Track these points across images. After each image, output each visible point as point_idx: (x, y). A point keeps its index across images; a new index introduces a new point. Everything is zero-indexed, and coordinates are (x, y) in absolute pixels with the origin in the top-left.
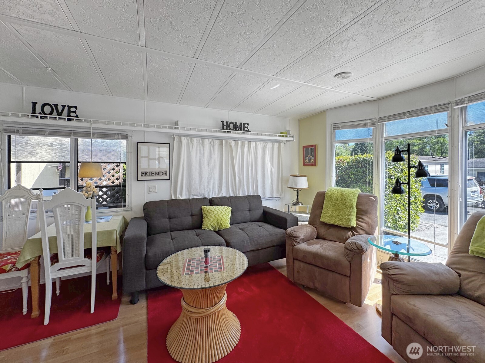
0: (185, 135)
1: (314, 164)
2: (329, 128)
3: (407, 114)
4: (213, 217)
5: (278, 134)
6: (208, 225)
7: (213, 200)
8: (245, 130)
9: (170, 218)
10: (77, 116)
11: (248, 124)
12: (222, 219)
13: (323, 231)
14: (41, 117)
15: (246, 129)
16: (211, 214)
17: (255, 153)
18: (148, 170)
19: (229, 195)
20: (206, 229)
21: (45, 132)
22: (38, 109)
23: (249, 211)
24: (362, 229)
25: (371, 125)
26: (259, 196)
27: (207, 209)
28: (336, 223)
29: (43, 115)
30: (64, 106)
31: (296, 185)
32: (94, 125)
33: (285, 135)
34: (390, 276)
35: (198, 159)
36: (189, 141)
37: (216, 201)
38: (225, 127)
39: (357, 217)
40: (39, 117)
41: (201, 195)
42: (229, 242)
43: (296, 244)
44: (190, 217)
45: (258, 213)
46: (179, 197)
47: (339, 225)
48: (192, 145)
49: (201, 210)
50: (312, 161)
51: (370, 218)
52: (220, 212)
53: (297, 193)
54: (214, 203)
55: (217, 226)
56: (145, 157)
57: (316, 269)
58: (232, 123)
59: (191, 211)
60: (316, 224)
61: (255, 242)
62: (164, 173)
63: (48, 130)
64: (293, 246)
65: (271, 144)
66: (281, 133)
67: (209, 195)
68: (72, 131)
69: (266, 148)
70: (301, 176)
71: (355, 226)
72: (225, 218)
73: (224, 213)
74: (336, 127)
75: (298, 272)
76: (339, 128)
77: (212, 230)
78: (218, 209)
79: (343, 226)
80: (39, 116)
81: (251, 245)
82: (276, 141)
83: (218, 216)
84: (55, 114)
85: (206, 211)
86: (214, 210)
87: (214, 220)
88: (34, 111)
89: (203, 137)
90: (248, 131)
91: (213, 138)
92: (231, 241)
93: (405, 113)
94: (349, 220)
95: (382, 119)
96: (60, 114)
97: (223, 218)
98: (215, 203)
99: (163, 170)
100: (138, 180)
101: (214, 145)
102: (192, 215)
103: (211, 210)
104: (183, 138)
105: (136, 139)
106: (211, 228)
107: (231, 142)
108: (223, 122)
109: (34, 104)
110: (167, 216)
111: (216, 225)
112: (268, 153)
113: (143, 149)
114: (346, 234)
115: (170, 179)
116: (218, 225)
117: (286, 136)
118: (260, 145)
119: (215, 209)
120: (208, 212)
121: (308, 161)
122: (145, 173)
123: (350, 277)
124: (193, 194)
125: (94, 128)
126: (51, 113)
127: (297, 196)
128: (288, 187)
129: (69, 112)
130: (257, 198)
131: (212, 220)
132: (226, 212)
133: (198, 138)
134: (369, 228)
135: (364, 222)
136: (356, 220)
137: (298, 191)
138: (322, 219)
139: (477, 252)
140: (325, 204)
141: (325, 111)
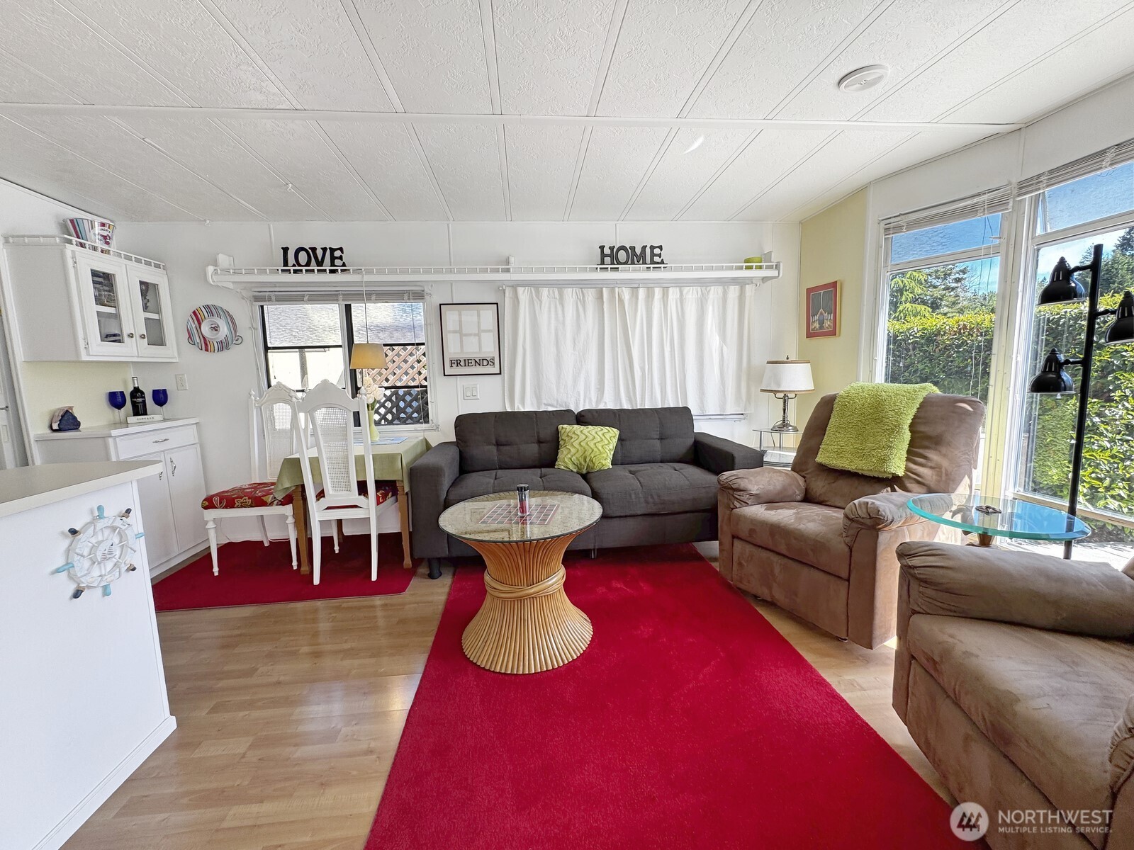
0: (525, 284)
2: (872, 233)
3: (1110, 155)
4: (577, 446)
5: (735, 264)
6: (566, 460)
7: (582, 414)
8: (653, 262)
9: (498, 444)
10: (344, 265)
11: (661, 248)
12: (593, 451)
13: (820, 486)
14: (295, 272)
15: (657, 259)
16: (573, 440)
17: (680, 314)
18: (462, 356)
19: (621, 406)
20: (562, 467)
21: (303, 296)
22: (291, 260)
23: (661, 439)
24: (918, 482)
25: (995, 206)
27: (568, 430)
29: (297, 268)
30: (324, 250)
32: (367, 278)
33: (754, 264)
34: (912, 571)
35: (553, 332)
36: (534, 296)
37: (589, 417)
38: (607, 260)
39: (908, 452)
40: (292, 271)
41: (561, 406)
42: (599, 491)
43: (737, 504)
44: (536, 445)
45: (682, 445)
46: (519, 407)
47: (860, 472)
48: (539, 302)
49: (557, 432)
50: (827, 324)
52: (591, 437)
53: (785, 402)
54: (584, 421)
55: (583, 463)
56: (455, 332)
57: (775, 558)
58: (623, 248)
59: (538, 436)
60: (807, 470)
61: (656, 497)
62: (490, 362)
63: (306, 292)
64: (733, 509)
65: (720, 289)
66: (747, 261)
67: (577, 405)
68: (340, 292)
69: (707, 300)
70: (795, 361)
71: (901, 473)
72: (600, 448)
73: (599, 440)
74: (891, 227)
75: (740, 564)
76: (900, 227)
77: (575, 470)
78: (589, 432)
79: (871, 474)
80: (292, 269)
81: (647, 502)
82: (735, 281)
83: (587, 443)
84: (314, 266)
85: (566, 434)
86: (579, 433)
87: (578, 451)
88: (286, 264)
89: (560, 285)
90: (662, 262)
91: (582, 285)
92: (603, 491)
94: (884, 460)
95: (1030, 184)
96: (320, 263)
97: (595, 449)
98: (587, 421)
99: (488, 356)
100: (445, 375)
101: (584, 301)
102: (539, 442)
103: (574, 433)
104: (520, 290)
105: (437, 299)
106: (571, 467)
107: (622, 291)
108: (602, 248)
109: (285, 250)
110: (494, 443)
111: (582, 460)
112: (713, 310)
113: (451, 316)
115: (500, 374)
116: (585, 462)
117: (760, 267)
118: (691, 294)
119: (581, 432)
120: (568, 436)
121: (818, 326)
122: (456, 362)
123: (848, 580)
124: (546, 402)
125: (368, 284)
126: (308, 264)
127: (784, 410)
128: (762, 390)
129: (333, 258)
130: (683, 414)
131: (573, 450)
132: (603, 438)
133: (551, 290)
134: (939, 481)
135: (930, 464)
136: (908, 459)
137: (786, 399)
138: (820, 458)
140: (832, 422)
141: (864, 189)
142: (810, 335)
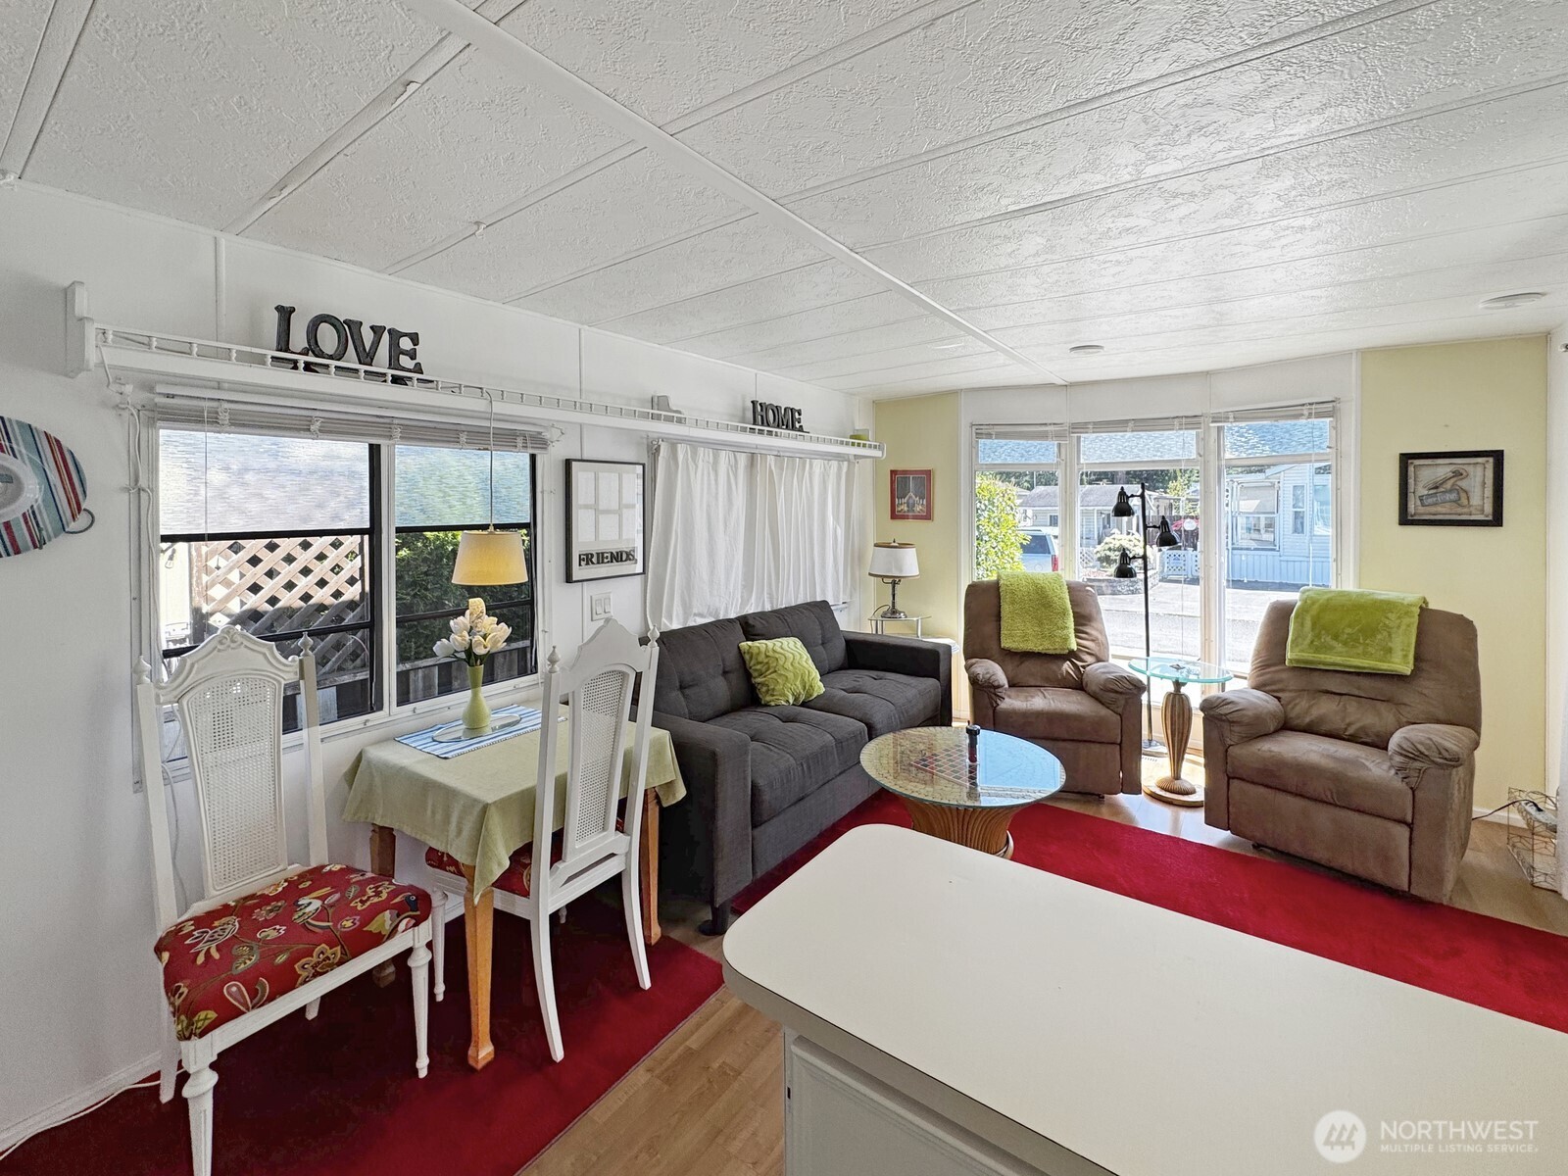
1: (927, 516)
2: (965, 433)
3: (1131, 424)
5: (839, 439)
7: (751, 623)
8: (793, 428)
9: (683, 687)
10: (418, 369)
11: (799, 412)
14: (308, 367)
15: (797, 425)
17: (810, 490)
18: (594, 549)
20: (784, 703)
21: (310, 420)
22: (299, 339)
23: (823, 644)
24: (1089, 654)
25: (1058, 436)
26: (825, 602)
27: (763, 649)
28: (1039, 648)
29: (311, 359)
30: (378, 331)
31: (901, 571)
33: (862, 442)
35: (705, 506)
36: (690, 459)
37: (758, 625)
38: (758, 419)
39: (1076, 630)
40: (301, 365)
41: (711, 614)
42: (871, 722)
43: (999, 702)
44: (721, 678)
47: (1043, 652)
48: (694, 466)
49: (741, 653)
50: (918, 508)
51: (1097, 630)
53: (894, 587)
54: (754, 633)
58: (770, 405)
62: (631, 556)
63: (318, 414)
64: (995, 707)
65: (838, 464)
66: (852, 437)
68: (396, 422)
69: (828, 476)
70: (902, 546)
71: (1074, 647)
74: (981, 431)
76: (989, 436)
77: (794, 703)
79: (1054, 652)
80: (302, 359)
81: (901, 722)
82: (840, 457)
84: (351, 360)
85: (763, 656)
88: (284, 344)
89: (715, 447)
90: (801, 429)
91: (735, 448)
93: (1127, 421)
94: (1066, 639)
95: (1079, 427)
96: (366, 357)
98: (757, 633)
100: (568, 582)
101: (736, 469)
102: (725, 673)
103: (774, 651)
107: (772, 462)
108: (754, 403)
109: (286, 314)
110: (678, 684)
112: (831, 489)
113: (584, 481)
114: (1061, 669)
115: (643, 573)
118: (818, 469)
120: (767, 656)
121: (906, 509)
122: (587, 559)
124: (696, 612)
126: (339, 355)
127: (894, 596)
128: (871, 575)
129: (395, 352)
130: (824, 607)
133: (706, 450)
134: (1100, 650)
135: (1090, 638)
136: (1076, 637)
137: (894, 584)
138: (1006, 643)
139: (1298, 661)
140: (1006, 609)
141: (954, 393)
142: (894, 516)
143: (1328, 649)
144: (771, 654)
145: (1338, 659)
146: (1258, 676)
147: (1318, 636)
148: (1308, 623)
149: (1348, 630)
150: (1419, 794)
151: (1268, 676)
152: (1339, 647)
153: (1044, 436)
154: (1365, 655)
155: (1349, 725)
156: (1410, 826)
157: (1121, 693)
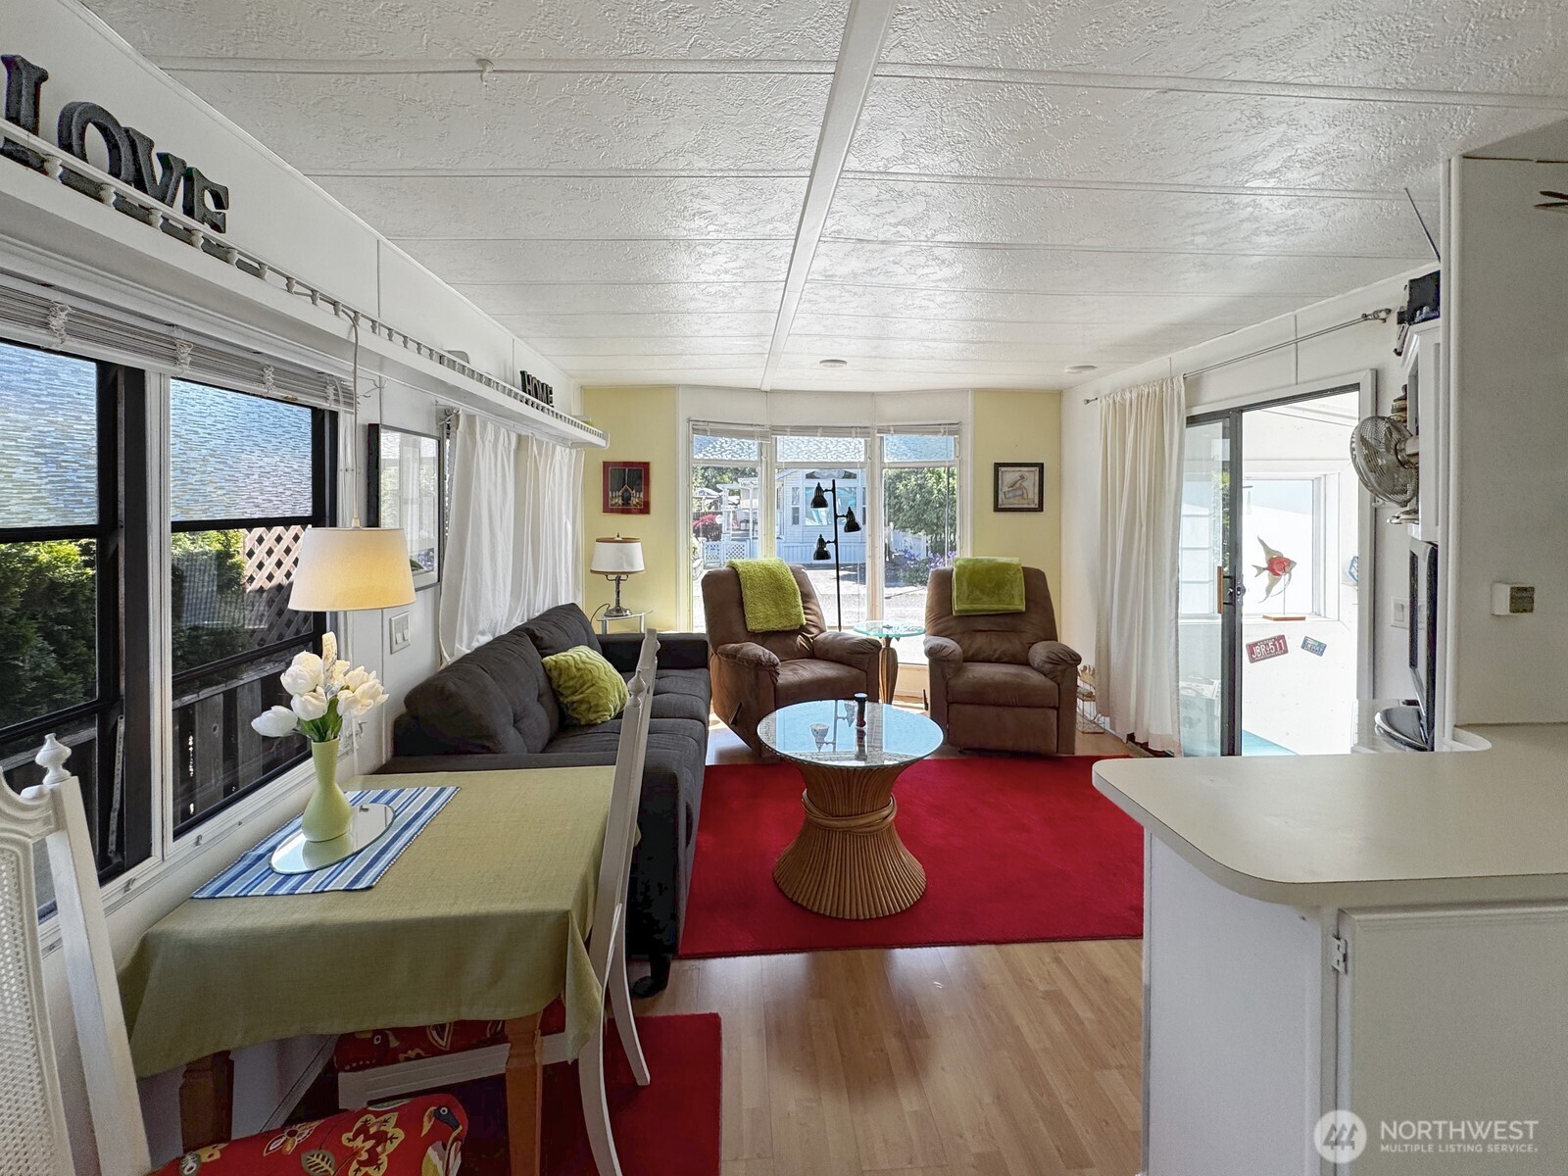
1: (645, 509)
2: (683, 428)
3: (820, 430)
7: (538, 635)
9: (511, 721)
11: (551, 390)
20: (609, 718)
24: (814, 626)
25: (760, 436)
26: (576, 604)
28: (778, 627)
31: (632, 566)
37: (542, 636)
43: (777, 678)
44: (539, 705)
46: (458, 648)
47: (783, 629)
50: (635, 501)
51: (816, 605)
53: (618, 583)
54: (544, 646)
58: (534, 379)
70: (626, 541)
71: (804, 622)
74: (698, 427)
76: (703, 432)
79: (791, 628)
85: (574, 670)
90: (552, 405)
93: (817, 427)
94: (799, 615)
95: (774, 430)
98: (548, 645)
108: (523, 373)
114: (795, 643)
115: (438, 583)
120: (579, 670)
121: (620, 502)
130: (577, 611)
134: (820, 622)
135: (813, 613)
136: (804, 613)
137: (618, 580)
138: (752, 626)
139: (960, 611)
140: (747, 594)
141: (671, 389)
142: (609, 510)
143: (978, 600)
144: (581, 665)
145: (986, 607)
146: (936, 626)
147: (972, 592)
148: (965, 584)
149: (989, 585)
150: (1062, 687)
151: (942, 625)
152: (985, 599)
153: (750, 435)
154: (1000, 601)
155: (995, 651)
156: (1058, 709)
157: (865, 653)
